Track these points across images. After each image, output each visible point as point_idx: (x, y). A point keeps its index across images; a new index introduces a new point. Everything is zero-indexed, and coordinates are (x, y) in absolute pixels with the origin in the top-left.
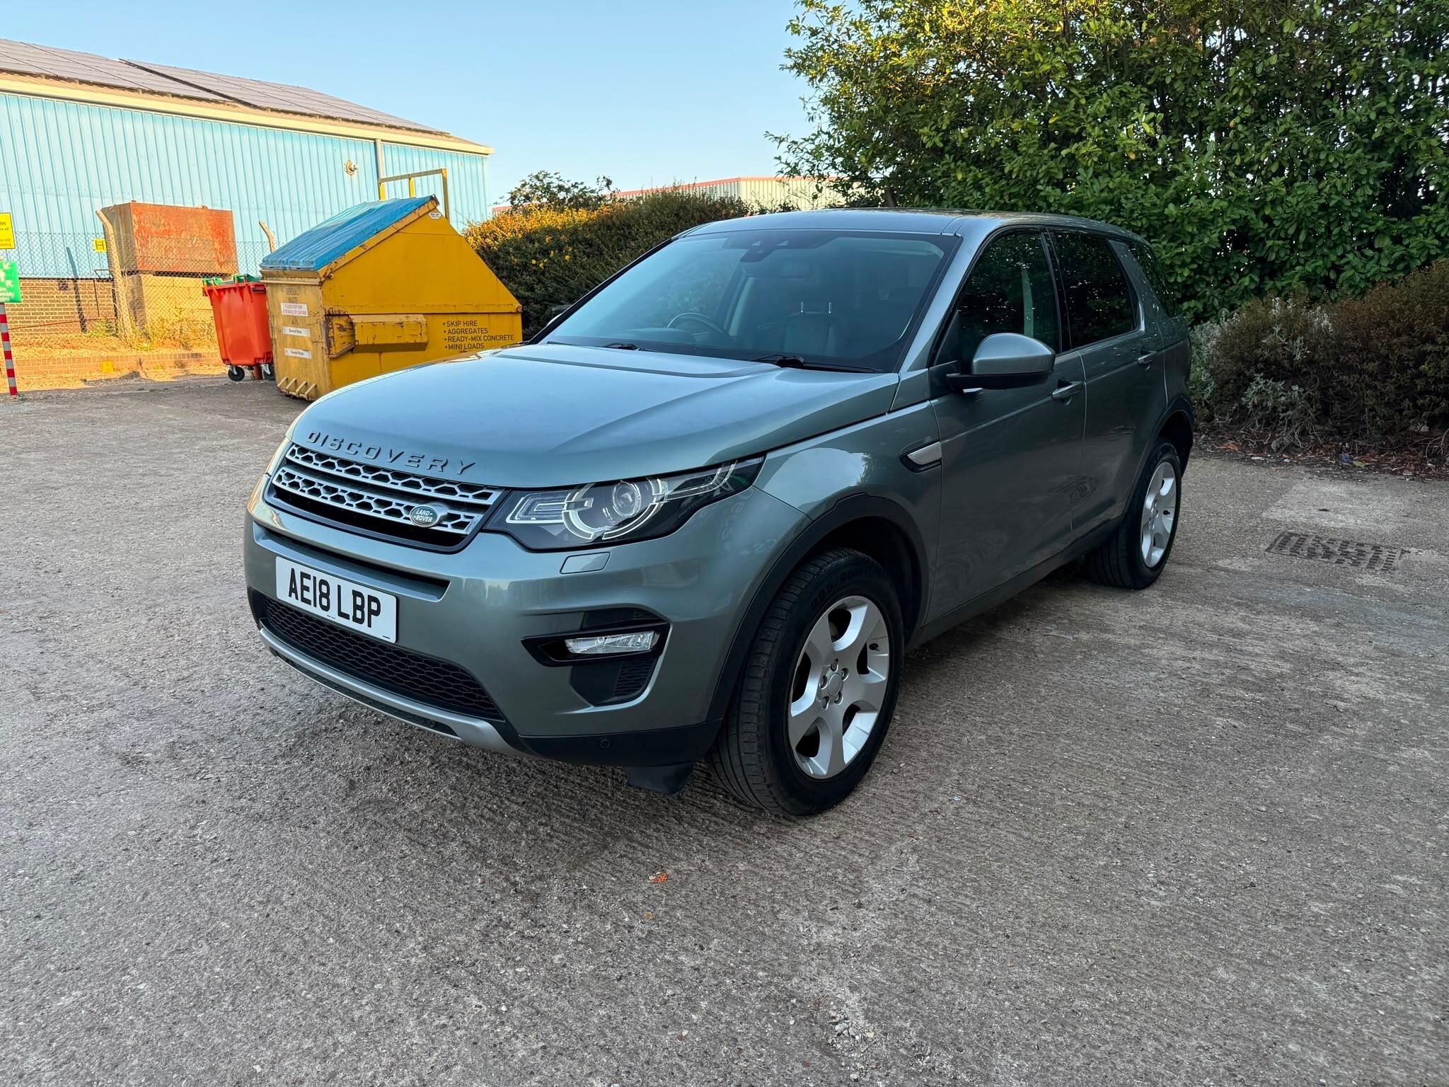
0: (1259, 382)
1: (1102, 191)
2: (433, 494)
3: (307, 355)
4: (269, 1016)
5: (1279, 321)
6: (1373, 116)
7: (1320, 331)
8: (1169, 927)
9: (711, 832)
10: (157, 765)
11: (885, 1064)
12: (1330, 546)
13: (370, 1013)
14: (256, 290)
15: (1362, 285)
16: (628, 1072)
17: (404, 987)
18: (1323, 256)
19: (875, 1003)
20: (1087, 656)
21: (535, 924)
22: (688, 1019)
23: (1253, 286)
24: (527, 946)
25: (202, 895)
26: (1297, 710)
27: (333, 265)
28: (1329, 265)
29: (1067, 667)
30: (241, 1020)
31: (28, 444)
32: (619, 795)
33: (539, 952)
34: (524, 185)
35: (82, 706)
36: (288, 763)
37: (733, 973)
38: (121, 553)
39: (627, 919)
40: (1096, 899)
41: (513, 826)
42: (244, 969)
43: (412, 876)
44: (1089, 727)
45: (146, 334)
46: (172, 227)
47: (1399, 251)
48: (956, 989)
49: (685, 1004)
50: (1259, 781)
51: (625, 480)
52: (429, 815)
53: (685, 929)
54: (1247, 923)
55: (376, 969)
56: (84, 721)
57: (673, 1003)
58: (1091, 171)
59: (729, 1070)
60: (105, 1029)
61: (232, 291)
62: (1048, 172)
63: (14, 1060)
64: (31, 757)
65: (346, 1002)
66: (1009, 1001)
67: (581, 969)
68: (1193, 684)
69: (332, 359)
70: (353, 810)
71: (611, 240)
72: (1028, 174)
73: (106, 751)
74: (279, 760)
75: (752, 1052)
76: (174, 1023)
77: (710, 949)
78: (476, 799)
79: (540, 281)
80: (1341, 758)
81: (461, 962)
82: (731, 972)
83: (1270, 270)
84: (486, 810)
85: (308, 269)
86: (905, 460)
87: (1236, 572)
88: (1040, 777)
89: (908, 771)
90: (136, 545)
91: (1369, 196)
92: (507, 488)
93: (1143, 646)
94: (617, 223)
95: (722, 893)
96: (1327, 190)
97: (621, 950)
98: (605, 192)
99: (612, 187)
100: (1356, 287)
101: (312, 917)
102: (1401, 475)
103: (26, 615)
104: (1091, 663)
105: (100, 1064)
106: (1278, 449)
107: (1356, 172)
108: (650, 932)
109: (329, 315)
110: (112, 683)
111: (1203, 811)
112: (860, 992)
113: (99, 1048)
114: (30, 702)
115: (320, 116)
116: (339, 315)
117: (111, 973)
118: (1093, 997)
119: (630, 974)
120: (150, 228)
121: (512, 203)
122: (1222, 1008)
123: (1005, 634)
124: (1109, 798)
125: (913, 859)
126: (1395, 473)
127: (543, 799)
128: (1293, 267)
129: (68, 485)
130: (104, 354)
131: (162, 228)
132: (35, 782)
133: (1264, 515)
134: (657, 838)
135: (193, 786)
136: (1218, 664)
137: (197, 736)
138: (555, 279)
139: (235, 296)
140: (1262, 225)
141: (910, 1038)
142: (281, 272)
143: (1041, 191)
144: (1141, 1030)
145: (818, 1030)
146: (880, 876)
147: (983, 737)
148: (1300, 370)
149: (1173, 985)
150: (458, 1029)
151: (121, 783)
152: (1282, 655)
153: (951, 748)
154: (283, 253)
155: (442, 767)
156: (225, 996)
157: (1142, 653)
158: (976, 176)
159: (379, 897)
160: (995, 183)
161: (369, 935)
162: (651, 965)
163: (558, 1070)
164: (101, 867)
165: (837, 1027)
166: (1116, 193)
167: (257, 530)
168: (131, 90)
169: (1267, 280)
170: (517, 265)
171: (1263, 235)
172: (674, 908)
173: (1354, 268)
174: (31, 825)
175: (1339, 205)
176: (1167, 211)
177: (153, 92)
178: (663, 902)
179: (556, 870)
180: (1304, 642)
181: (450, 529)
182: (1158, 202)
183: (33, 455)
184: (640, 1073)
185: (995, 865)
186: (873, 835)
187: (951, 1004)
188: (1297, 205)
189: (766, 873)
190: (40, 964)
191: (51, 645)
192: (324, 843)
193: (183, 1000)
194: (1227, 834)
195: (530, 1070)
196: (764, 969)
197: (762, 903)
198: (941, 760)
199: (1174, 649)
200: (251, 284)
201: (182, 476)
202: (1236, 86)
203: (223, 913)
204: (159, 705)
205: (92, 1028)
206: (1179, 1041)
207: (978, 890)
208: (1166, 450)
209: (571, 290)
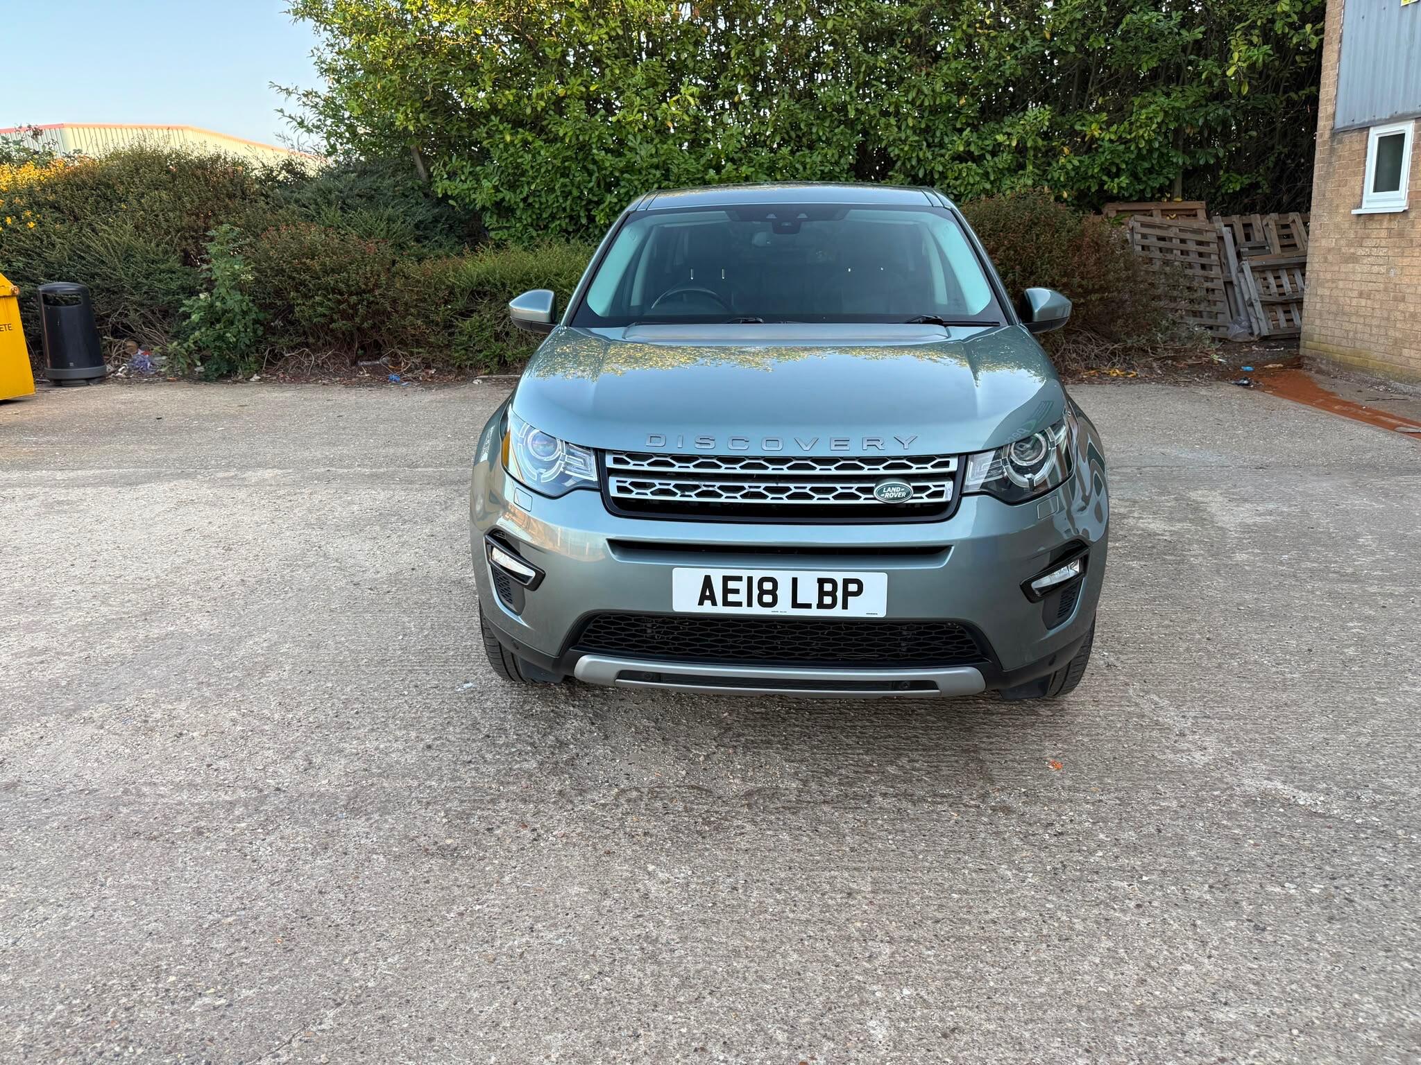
1: (650, 157)
2: (882, 472)
9: (1022, 726)
16: (1272, 875)
19: (1293, 782)
21: (1043, 825)
39: (1088, 798)
53: (1131, 788)
55: (1023, 897)
58: (639, 138)
62: (600, 138)
67: (1128, 836)
72: (581, 138)
81: (1055, 868)
92: (961, 455)
95: (1105, 759)
96: (819, 158)
97: (1124, 815)
108: (1117, 798)
146: (1157, 714)
158: (525, 138)
165: (1300, 803)
166: (662, 158)
167: (608, 549)
172: (1099, 779)
176: (708, 176)
178: (1086, 778)
181: (924, 500)
182: (700, 168)
186: (1110, 692)
196: (1213, 790)
197: (1136, 755)
202: (736, 67)
209: (49, 265)
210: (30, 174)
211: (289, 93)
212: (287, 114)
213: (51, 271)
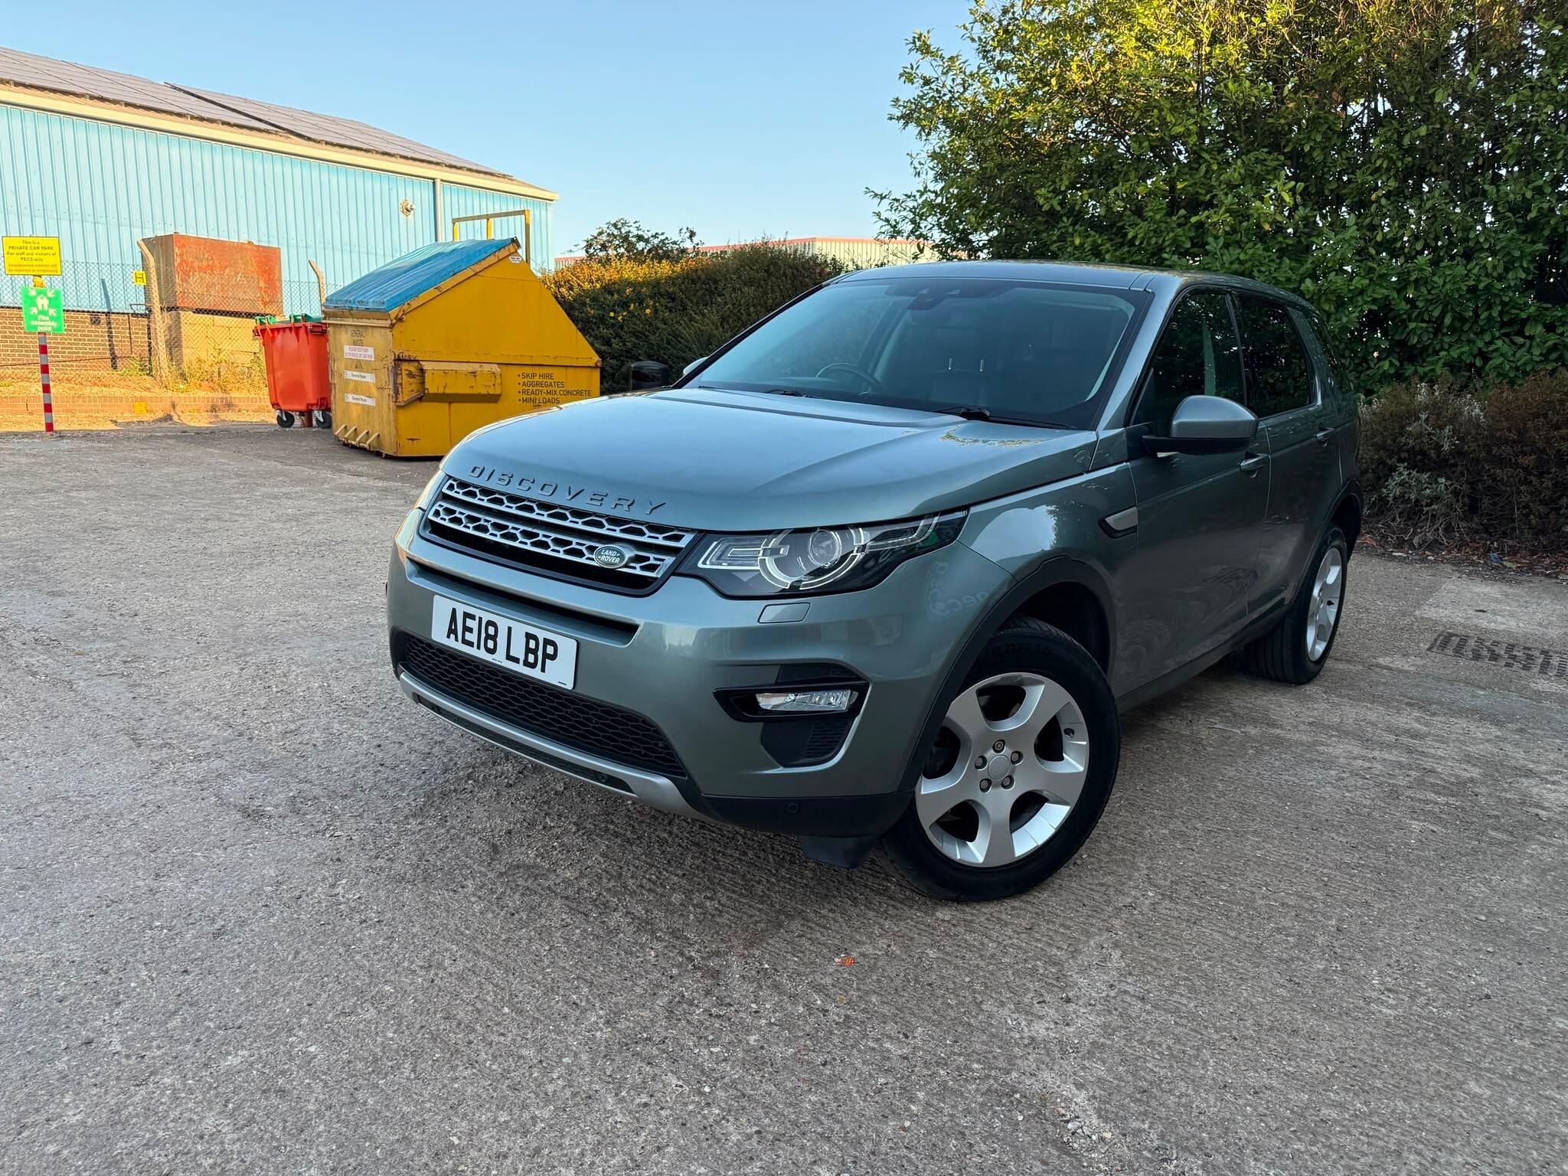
0: (1403, 473)
1: (1232, 263)
2: (618, 534)
3: (370, 402)
4: (456, 1086)
5: (1426, 408)
6: (1529, 195)
7: (1470, 419)
8: (1407, 1037)
9: (891, 916)
10: (281, 820)
11: (1131, 1165)
12: (1495, 648)
13: (564, 1088)
14: (316, 332)
15: (1512, 375)
16: (854, 1162)
17: (593, 1060)
18: (1469, 341)
19: (1105, 1102)
20: (1259, 752)
21: (721, 1002)
22: (908, 1109)
23: (1392, 371)
24: (717, 1025)
25: (358, 957)
26: (1497, 817)
27: (406, 307)
28: (1475, 351)
29: (1240, 762)
30: (426, 1089)
31: (77, 483)
32: (783, 872)
33: (732, 1032)
34: (600, 234)
35: (188, 755)
36: (421, 823)
37: (946, 1064)
38: (199, 599)
39: (819, 1002)
40: (1322, 1004)
41: (677, 898)
42: (419, 1036)
43: (579, 946)
44: (1277, 825)
45: (183, 375)
46: (216, 262)
47: (1553, 339)
48: (1190, 1092)
49: (900, 1094)
50: (1471, 889)
51: (821, 528)
52: (584, 882)
53: (884, 1016)
54: (1491, 1036)
55: (561, 1042)
56: (192, 770)
57: (887, 1092)
58: (1221, 241)
59: (963, 1165)
60: (282, 1092)
61: (288, 331)
62: (1174, 241)
63: (190, 1120)
64: (144, 806)
65: (535, 1075)
66: (1251, 1106)
67: (781, 1051)
68: (1379, 785)
69: (399, 407)
70: (501, 874)
71: (695, 295)
72: (1153, 241)
73: (222, 802)
74: (411, 820)
75: (983, 1147)
76: (356, 1089)
77: (915, 1038)
78: (632, 868)
79: (617, 335)
80: (1555, 869)
81: (650, 1039)
82: (943, 1063)
83: (1409, 354)
84: (644, 881)
85: (378, 310)
86: (1103, 524)
87: (1400, 671)
88: (1235, 875)
89: (1092, 863)
90: (213, 591)
91: (1521, 279)
92: (701, 531)
93: (1315, 743)
94: (703, 277)
95: (916, 980)
96: (1475, 271)
97: (819, 1034)
98: (688, 245)
99: (696, 240)
100: (1505, 376)
101: (480, 983)
102: (1556, 578)
103: (109, 658)
104: (1265, 758)
105: (284, 1128)
106: (1420, 546)
107: (1509, 253)
108: (847, 1017)
109: (399, 360)
110: (215, 732)
111: (1418, 918)
112: (1087, 1090)
113: (279, 1111)
114: (131, 748)
115: (377, 152)
116: (409, 361)
117: (277, 1034)
118: (1341, 1106)
119: (834, 1059)
120: (192, 262)
121: (587, 252)
122: (1482, 1124)
123: (1166, 724)
124: (1314, 899)
125: (1116, 954)
126: (1549, 576)
127: (703, 872)
128: (1436, 353)
129: (128, 526)
130: (137, 394)
131: (205, 263)
132: (153, 832)
133: (1417, 613)
134: (833, 919)
135: (323, 844)
136: (1401, 766)
137: (317, 791)
138: (634, 334)
139: (291, 337)
140: (1404, 306)
141: (1151, 1141)
142: (347, 313)
143: (1166, 259)
144: (1399, 1143)
145: (1050, 1128)
146: (1083, 971)
147: (1167, 832)
148: (1446, 461)
149: (1425, 1098)
150: (662, 1108)
151: (245, 837)
152: (1468, 759)
153: (1133, 842)
154: (349, 292)
155: (589, 834)
156: (404, 1063)
157: (1317, 751)
158: (1094, 242)
159: (548, 967)
160: (1115, 250)
161: (546, 1006)
162: (855, 1051)
163: (778, 1156)
164: (243, 923)
165: (1070, 1126)
166: (1247, 266)
167: (409, 567)
168: (179, 115)
169: (1407, 365)
170: (594, 317)
171: (1405, 317)
172: (867, 993)
173: (1502, 355)
174: (157, 875)
175: (1489, 287)
176: (1303, 287)
177: (202, 119)
178: (855, 986)
179: (732, 947)
180: (1489, 747)
181: (638, 572)
182: (1294, 277)
183: (83, 494)
184: (867, 1163)
185: (1206, 965)
186: (1068, 928)
187: (1188, 1106)
188: (1443, 286)
189: (960, 962)
190: (198, 1020)
191: (142, 690)
192: (477, 908)
193: (360, 1065)
194: (1450, 943)
195: (748, 1155)
196: (978, 1062)
197: (962, 993)
198: (1125, 853)
199: (1350, 748)
200: (309, 324)
201: (248, 523)
202: (1378, 158)
203: (383, 976)
204: (270, 757)
205: (269, 1090)
206: (1443, 1157)
207: (1192, 989)
208: (1335, 535)
209: (651, 346)
210: (665, 269)
211: (882, 198)
212: (883, 217)
213: (651, 352)
